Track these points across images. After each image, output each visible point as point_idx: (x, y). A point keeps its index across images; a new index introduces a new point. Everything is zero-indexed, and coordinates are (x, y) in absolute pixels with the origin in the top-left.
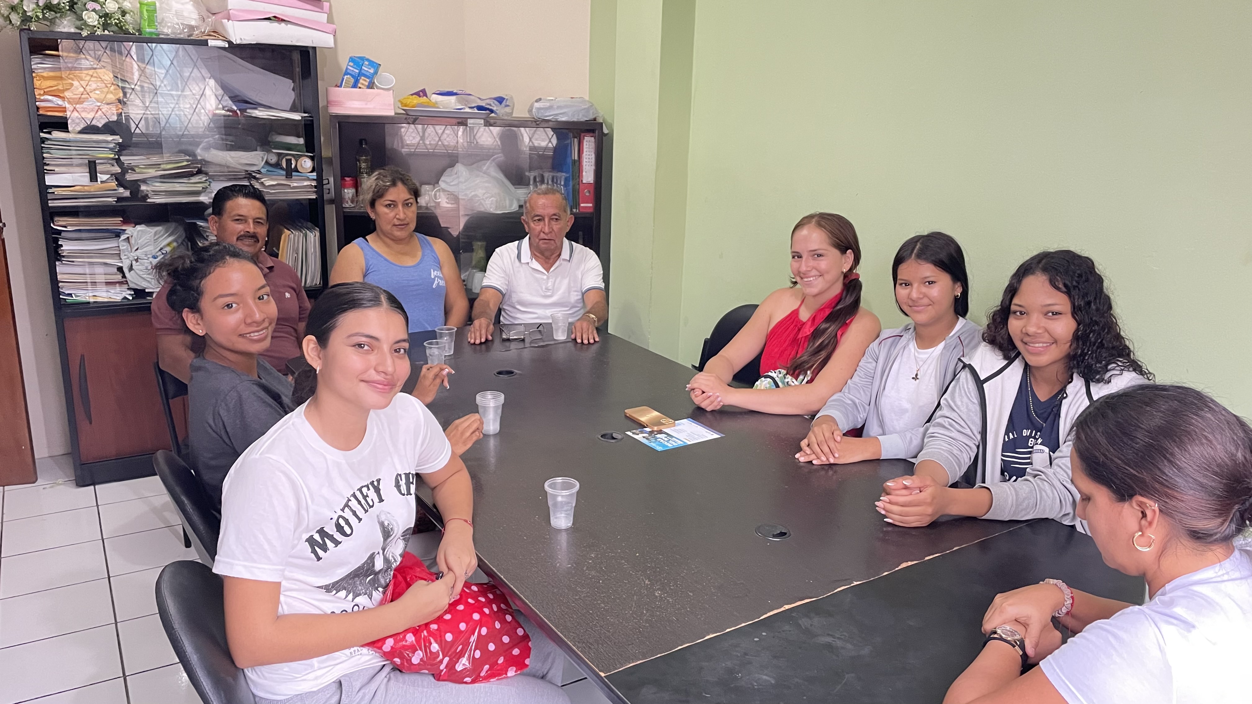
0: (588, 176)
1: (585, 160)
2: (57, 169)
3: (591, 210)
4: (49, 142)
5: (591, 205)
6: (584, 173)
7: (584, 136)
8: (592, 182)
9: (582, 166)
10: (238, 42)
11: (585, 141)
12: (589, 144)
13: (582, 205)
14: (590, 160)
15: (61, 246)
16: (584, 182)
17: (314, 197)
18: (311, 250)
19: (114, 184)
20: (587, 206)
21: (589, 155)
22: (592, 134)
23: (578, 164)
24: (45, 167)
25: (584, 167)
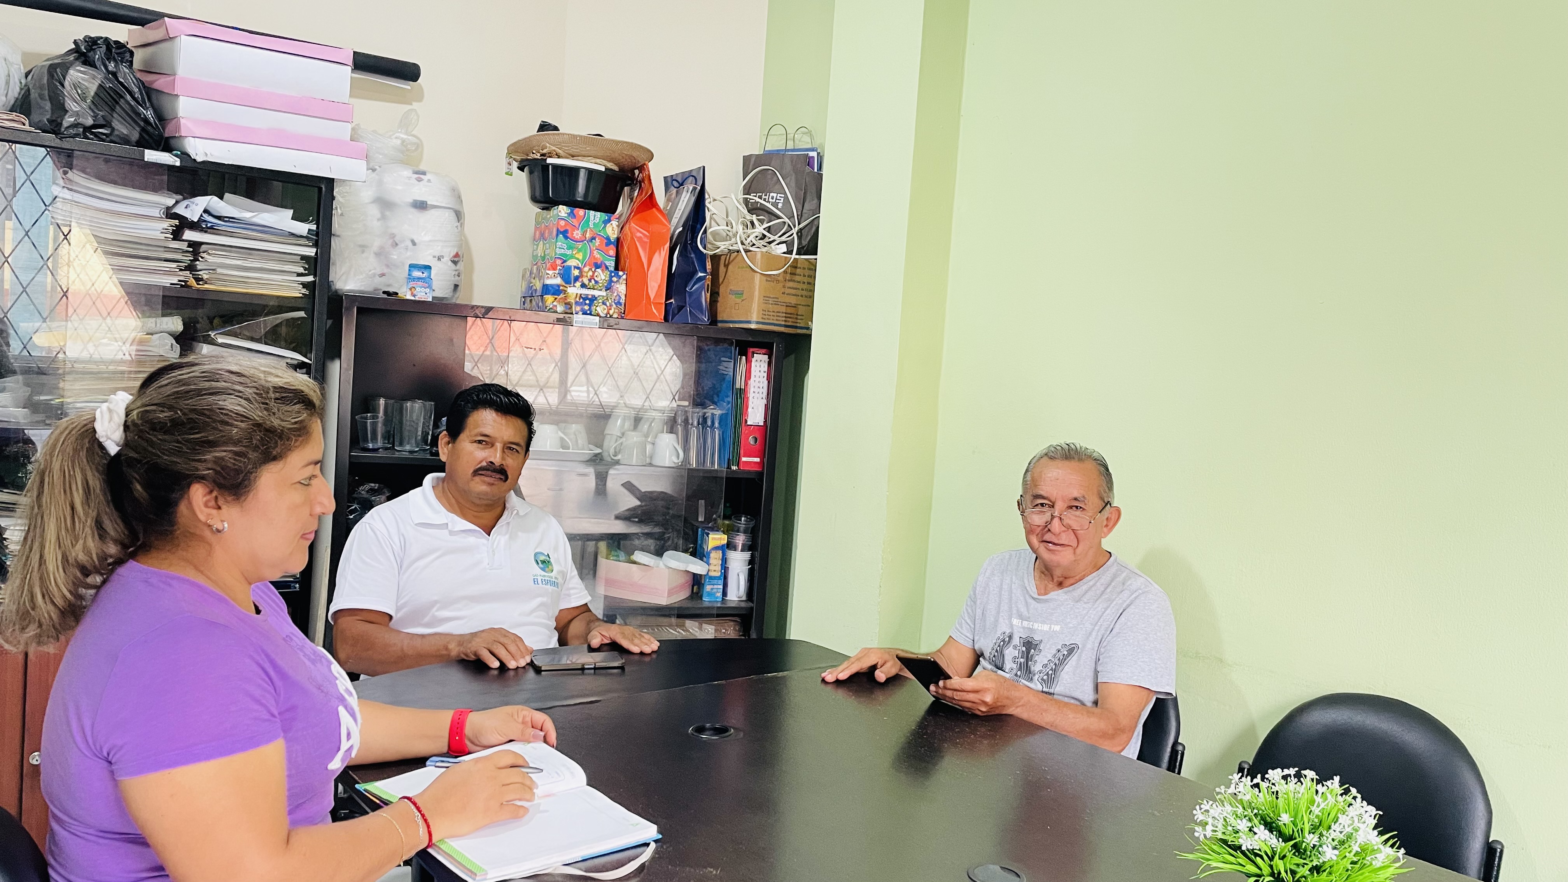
0: (756, 414)
1: (752, 390)
3: (756, 467)
5: (757, 460)
6: (750, 410)
7: (753, 353)
8: (761, 423)
9: (748, 398)
10: (201, 159)
11: (754, 360)
12: (759, 365)
13: (744, 459)
14: (761, 390)
16: (749, 423)
20: (750, 461)
21: (759, 382)
22: (764, 351)
23: (741, 395)
25: (751, 398)
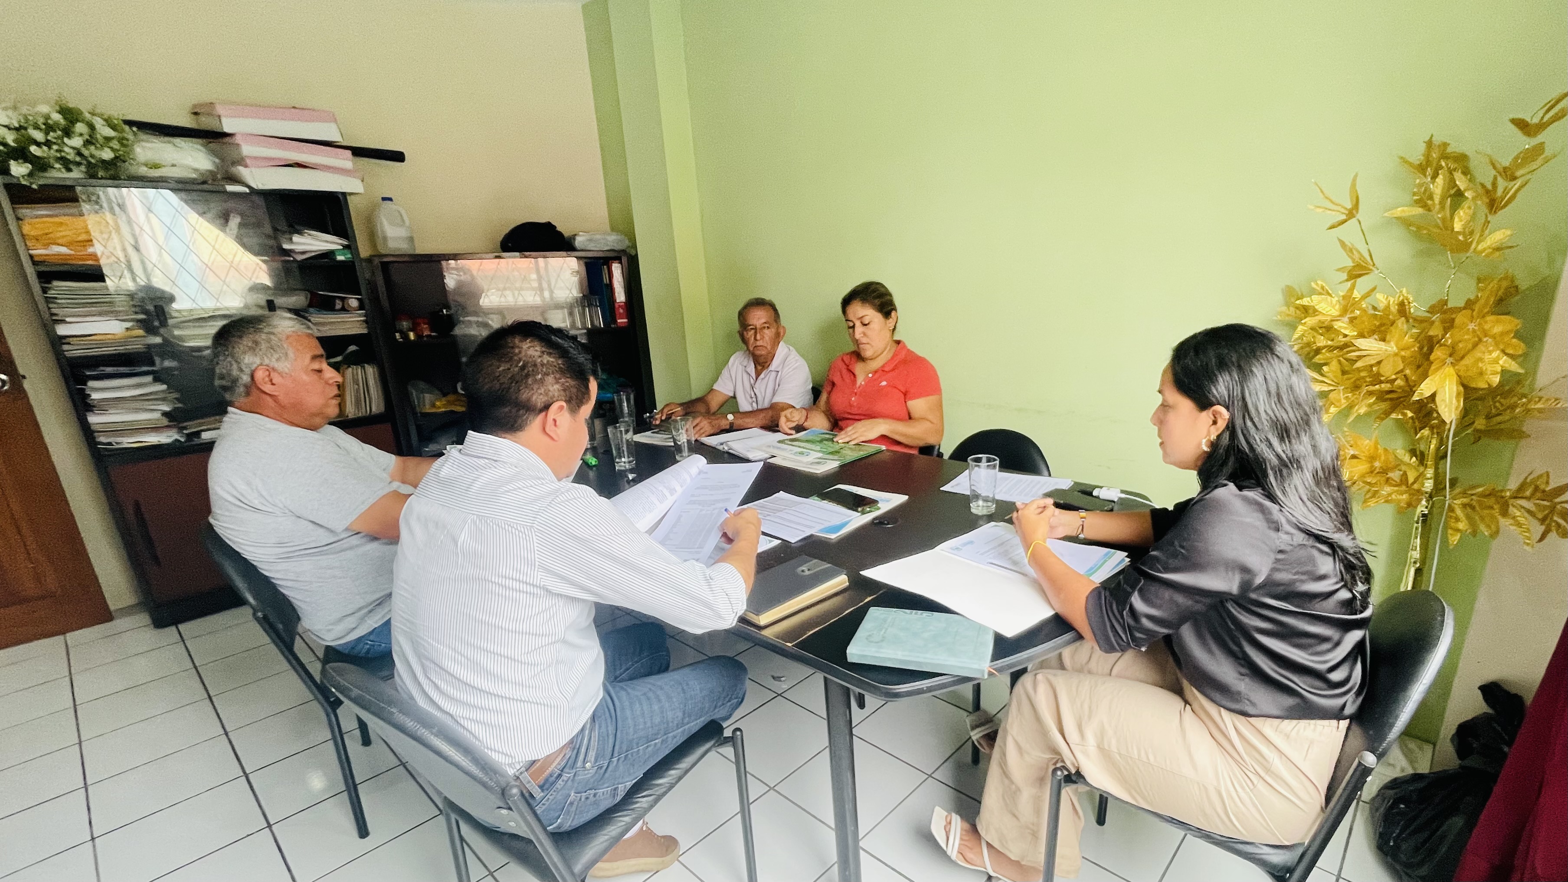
0: (620, 296)
1: (616, 283)
2: (68, 319)
3: (626, 324)
4: (53, 292)
5: (625, 320)
6: (616, 294)
7: (612, 263)
8: (624, 301)
9: (614, 288)
10: (261, 187)
11: (613, 267)
12: (617, 269)
13: (619, 321)
14: (620, 283)
15: (89, 395)
16: (617, 301)
17: (365, 331)
18: (371, 382)
19: (141, 332)
20: (622, 321)
21: (619, 279)
22: (617, 262)
23: (610, 288)
24: (54, 318)
25: (616, 289)
